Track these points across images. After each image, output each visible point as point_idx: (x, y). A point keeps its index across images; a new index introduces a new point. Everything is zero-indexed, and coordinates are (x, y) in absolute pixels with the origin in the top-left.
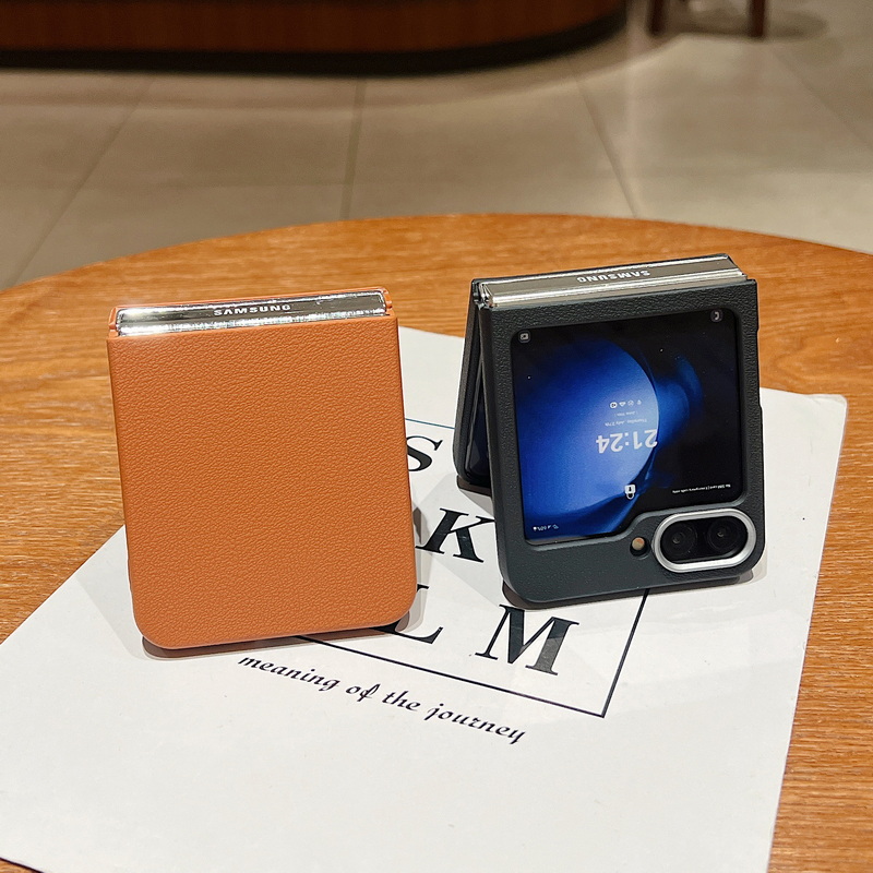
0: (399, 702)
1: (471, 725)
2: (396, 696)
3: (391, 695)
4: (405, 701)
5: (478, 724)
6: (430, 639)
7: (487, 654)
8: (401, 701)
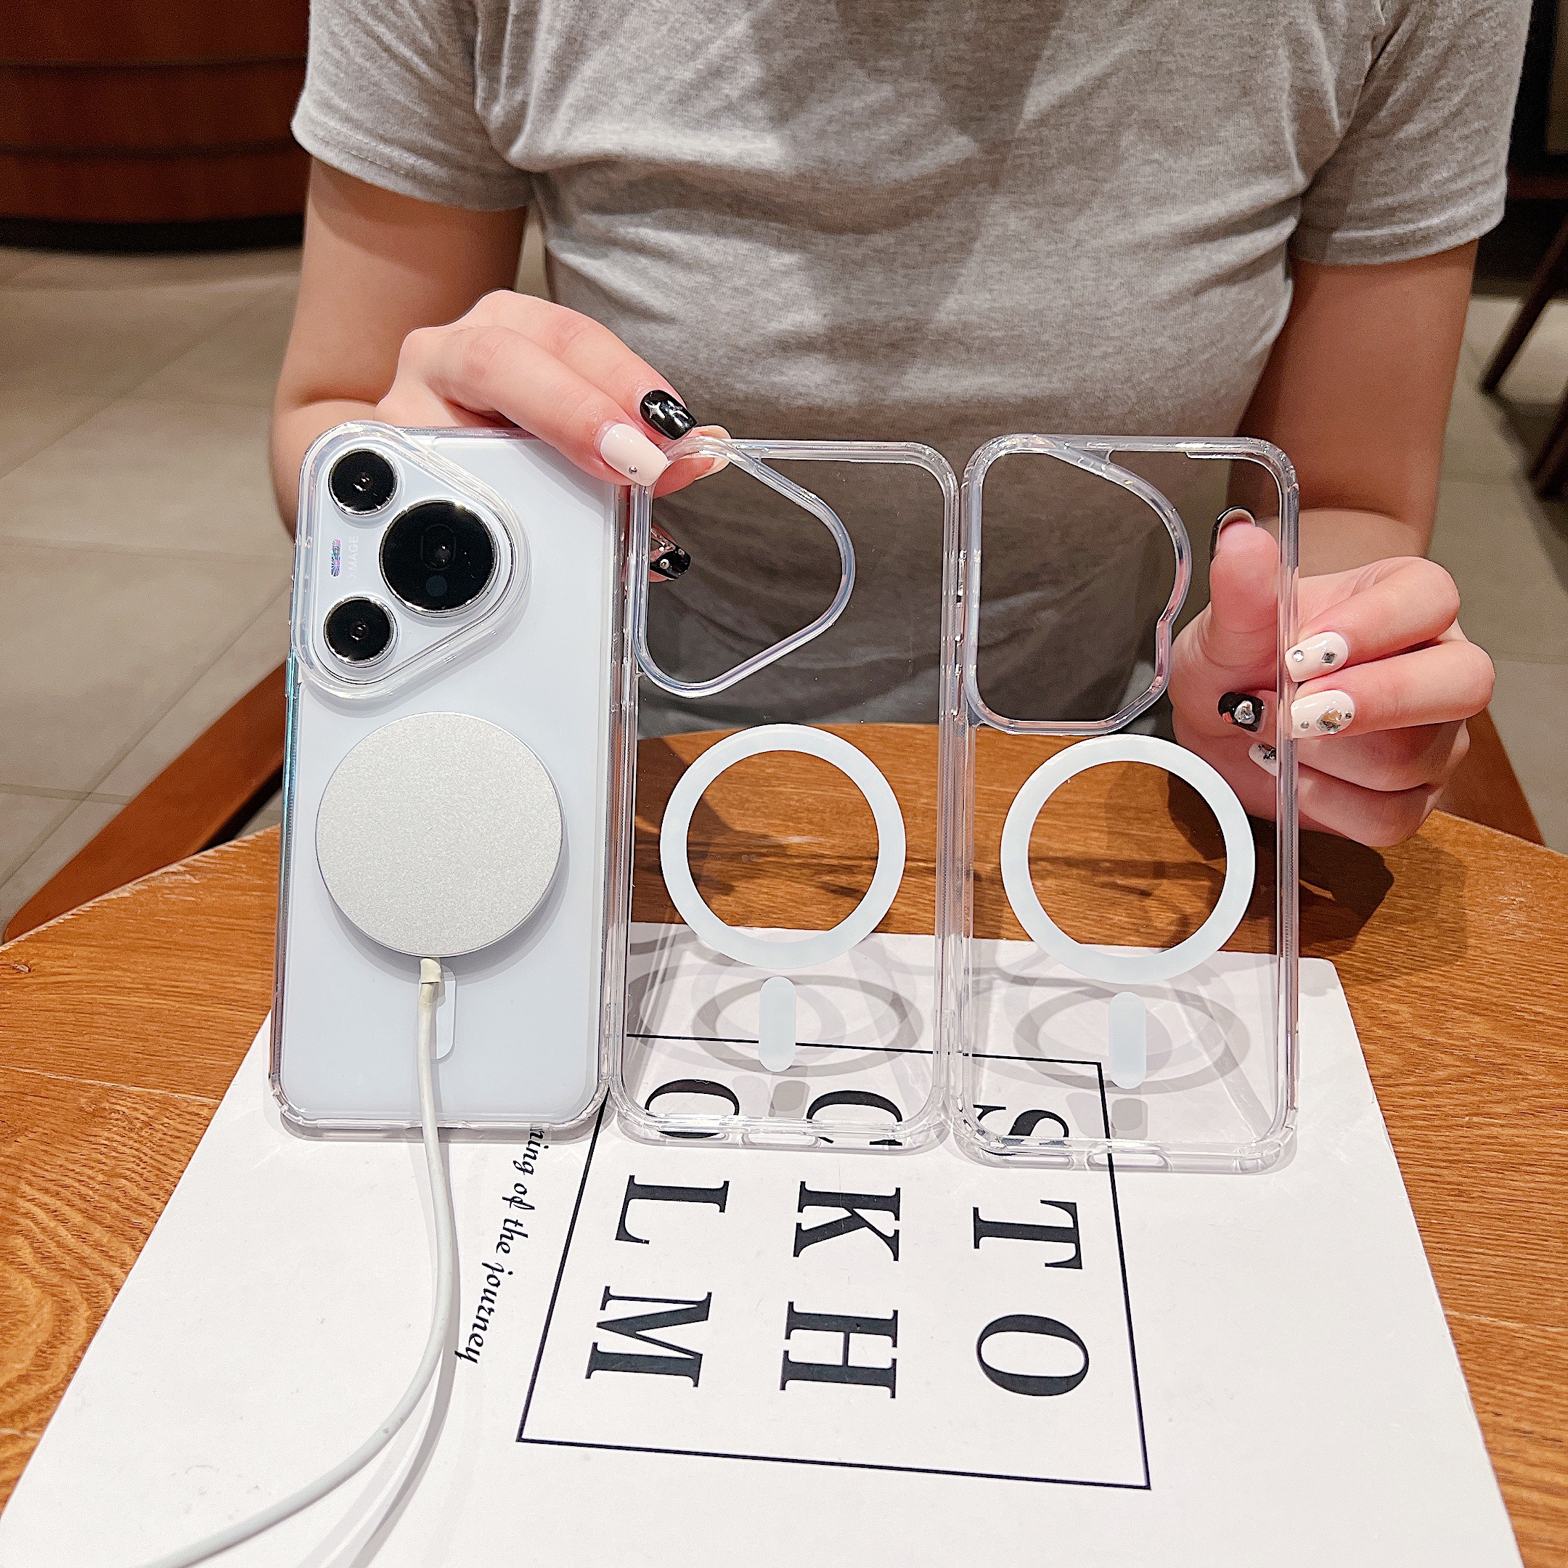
0: (508, 1234)
1: (481, 1308)
2: (518, 1229)
3: (516, 1223)
4: (512, 1238)
5: (483, 1314)
6: (623, 1234)
7: (608, 1296)
8: (511, 1231)
